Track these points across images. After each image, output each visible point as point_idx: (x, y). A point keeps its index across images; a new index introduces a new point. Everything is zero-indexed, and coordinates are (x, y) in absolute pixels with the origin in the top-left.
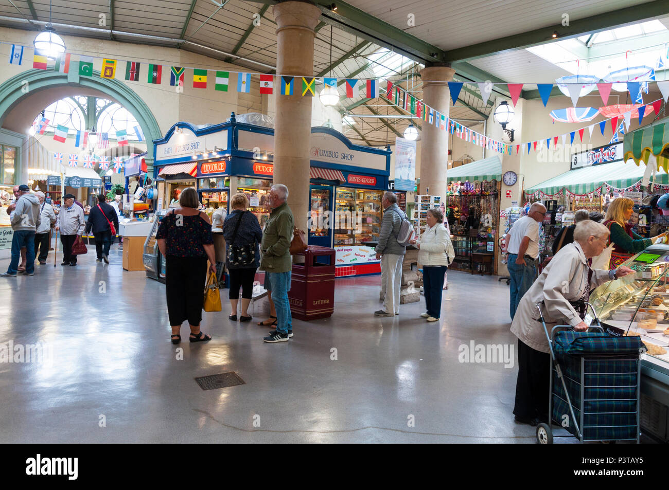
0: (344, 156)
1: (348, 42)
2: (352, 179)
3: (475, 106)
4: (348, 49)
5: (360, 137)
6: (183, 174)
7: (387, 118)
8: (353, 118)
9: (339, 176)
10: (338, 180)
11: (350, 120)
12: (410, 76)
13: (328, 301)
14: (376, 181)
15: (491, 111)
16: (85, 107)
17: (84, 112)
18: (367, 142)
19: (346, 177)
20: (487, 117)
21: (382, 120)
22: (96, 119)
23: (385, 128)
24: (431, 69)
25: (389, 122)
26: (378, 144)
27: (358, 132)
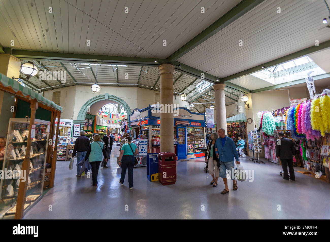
0: (189, 116)
1: (189, 81)
2: (193, 124)
3: (232, 98)
4: (190, 83)
5: (196, 110)
6: (136, 125)
7: (204, 104)
8: (193, 104)
9: (188, 123)
10: (187, 124)
11: (192, 105)
12: (210, 90)
13: (173, 177)
14: (201, 124)
15: (239, 99)
16: (117, 107)
17: (117, 108)
18: (199, 111)
19: (191, 124)
20: (237, 101)
21: (202, 104)
22: (120, 110)
23: (204, 107)
24: (216, 85)
25: (205, 105)
26: (202, 112)
27: (196, 109)
